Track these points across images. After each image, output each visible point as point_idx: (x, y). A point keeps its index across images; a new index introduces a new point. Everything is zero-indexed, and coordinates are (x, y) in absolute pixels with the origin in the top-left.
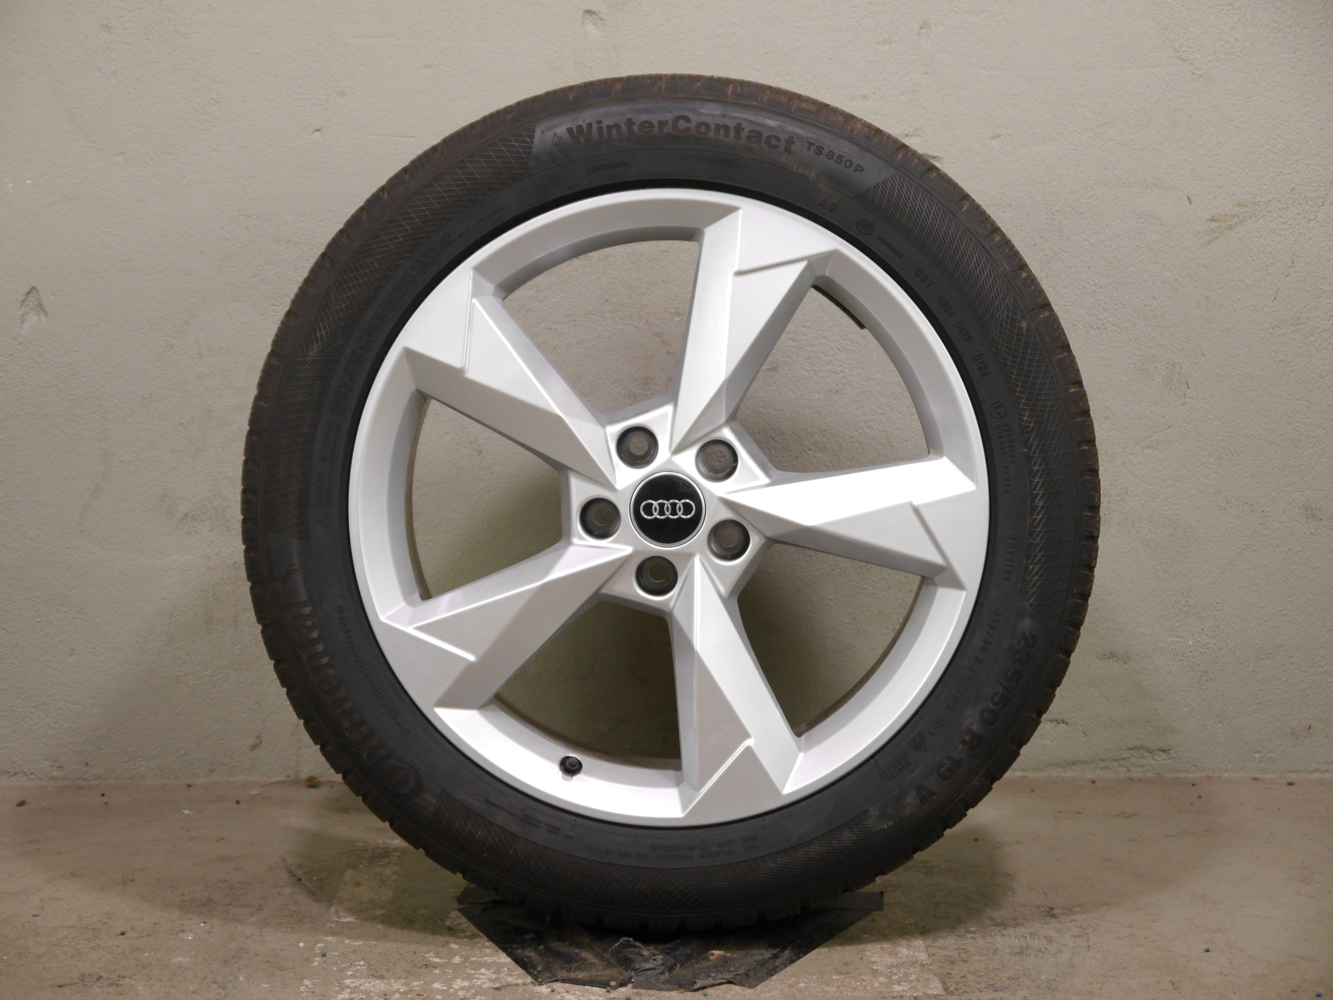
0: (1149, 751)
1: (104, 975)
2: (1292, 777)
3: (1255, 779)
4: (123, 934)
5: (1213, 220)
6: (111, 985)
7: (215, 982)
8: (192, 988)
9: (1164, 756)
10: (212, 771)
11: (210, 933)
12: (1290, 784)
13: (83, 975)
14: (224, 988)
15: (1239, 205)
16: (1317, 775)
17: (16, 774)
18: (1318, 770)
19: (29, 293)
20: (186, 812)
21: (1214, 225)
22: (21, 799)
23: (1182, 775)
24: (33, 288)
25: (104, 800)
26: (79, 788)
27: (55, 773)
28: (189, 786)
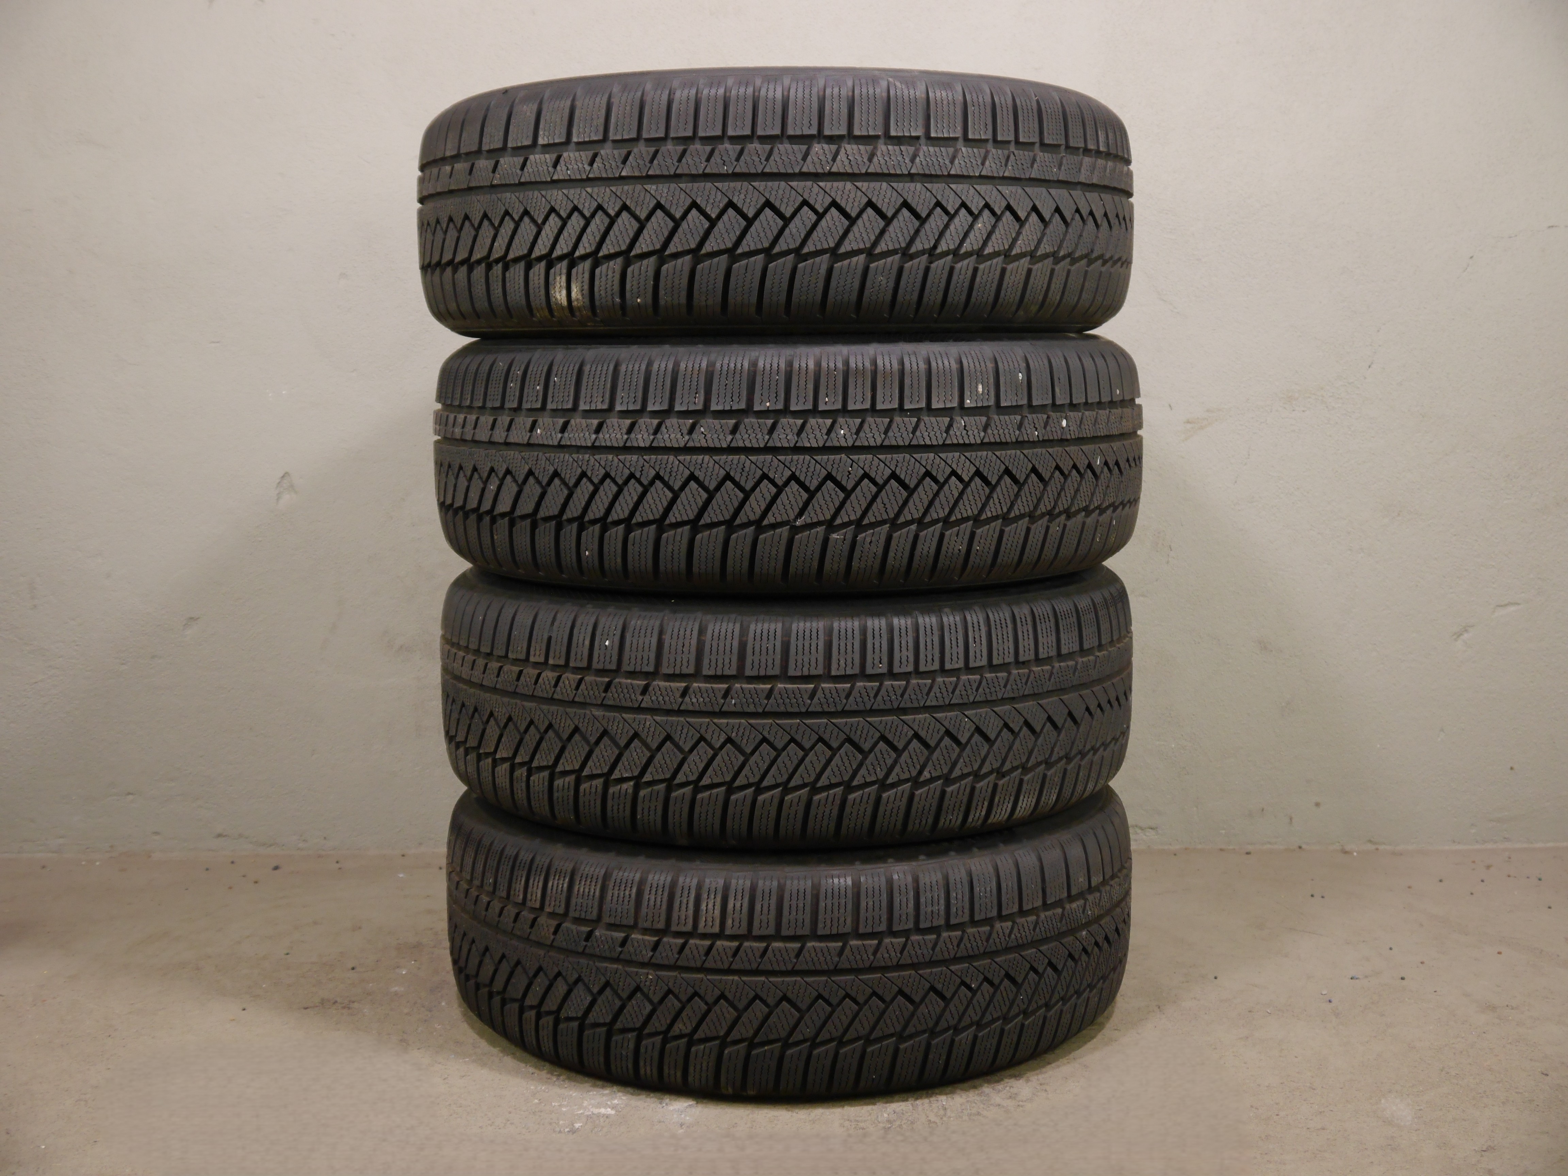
0: (1142, 829)
1: (339, 1000)
2: (1250, 848)
3: (1221, 850)
4: (353, 969)
5: (1188, 422)
6: (344, 1008)
7: (423, 1007)
8: (406, 1011)
9: (1152, 832)
10: (420, 844)
11: (419, 969)
12: (1248, 853)
13: (323, 1000)
14: (430, 1011)
15: (1208, 411)
16: (1268, 846)
17: (271, 845)
18: (1270, 843)
19: (283, 477)
20: (401, 875)
21: (1189, 426)
22: (275, 865)
23: (1166, 847)
24: (286, 473)
25: (338, 866)
26: (320, 856)
27: (301, 845)
28: (403, 856)
